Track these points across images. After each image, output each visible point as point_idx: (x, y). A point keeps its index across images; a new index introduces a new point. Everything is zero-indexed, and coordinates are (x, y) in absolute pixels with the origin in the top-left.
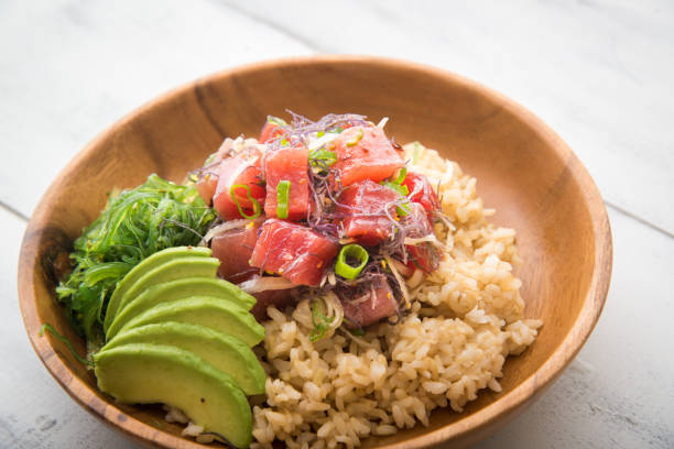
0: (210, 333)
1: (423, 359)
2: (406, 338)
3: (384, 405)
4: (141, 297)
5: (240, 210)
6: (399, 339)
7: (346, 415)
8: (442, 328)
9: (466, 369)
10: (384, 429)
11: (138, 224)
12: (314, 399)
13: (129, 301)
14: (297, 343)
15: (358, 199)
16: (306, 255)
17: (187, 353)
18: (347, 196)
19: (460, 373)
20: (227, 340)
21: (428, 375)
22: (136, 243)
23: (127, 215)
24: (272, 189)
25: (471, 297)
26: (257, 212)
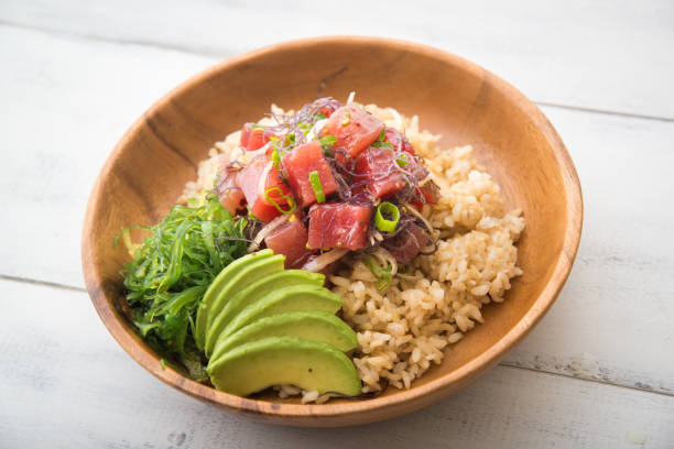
0: (298, 316)
1: (465, 272)
2: (445, 261)
3: (446, 319)
4: (227, 308)
5: (279, 208)
6: (438, 264)
7: (424, 338)
8: (467, 242)
9: (496, 268)
10: (454, 337)
11: (196, 251)
12: (400, 335)
13: (216, 315)
14: (368, 298)
15: (371, 166)
16: (356, 224)
17: (286, 338)
18: (361, 166)
19: (493, 272)
20: (315, 315)
21: (474, 283)
22: (202, 266)
23: (185, 246)
24: (304, 183)
25: (476, 211)
26: (293, 206)
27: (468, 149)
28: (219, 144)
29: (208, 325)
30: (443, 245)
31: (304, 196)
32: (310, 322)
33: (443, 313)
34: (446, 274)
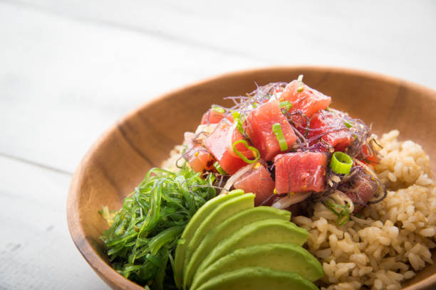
0: (268, 247)
1: (414, 215)
2: (395, 206)
3: (399, 257)
5: (245, 159)
6: (388, 209)
7: (383, 271)
8: (412, 193)
10: (410, 274)
11: (172, 196)
12: (362, 265)
13: (193, 250)
14: (330, 233)
15: (324, 122)
16: (319, 168)
17: (258, 268)
20: (284, 246)
21: (422, 224)
22: (179, 209)
23: (163, 192)
24: (268, 134)
25: (415, 168)
26: (258, 156)
27: (395, 133)
29: (186, 262)
30: (391, 194)
31: (269, 145)
32: (280, 253)
33: (396, 253)
34: (397, 216)
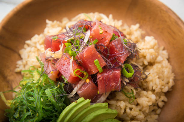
1: (160, 84)
2: (150, 81)
5: (79, 77)
11: (47, 105)
18: (112, 50)
21: (163, 87)
23: (42, 104)
24: (92, 65)
25: (155, 55)
26: (87, 75)
28: (28, 42)
34: (153, 87)
